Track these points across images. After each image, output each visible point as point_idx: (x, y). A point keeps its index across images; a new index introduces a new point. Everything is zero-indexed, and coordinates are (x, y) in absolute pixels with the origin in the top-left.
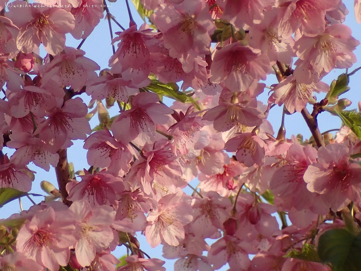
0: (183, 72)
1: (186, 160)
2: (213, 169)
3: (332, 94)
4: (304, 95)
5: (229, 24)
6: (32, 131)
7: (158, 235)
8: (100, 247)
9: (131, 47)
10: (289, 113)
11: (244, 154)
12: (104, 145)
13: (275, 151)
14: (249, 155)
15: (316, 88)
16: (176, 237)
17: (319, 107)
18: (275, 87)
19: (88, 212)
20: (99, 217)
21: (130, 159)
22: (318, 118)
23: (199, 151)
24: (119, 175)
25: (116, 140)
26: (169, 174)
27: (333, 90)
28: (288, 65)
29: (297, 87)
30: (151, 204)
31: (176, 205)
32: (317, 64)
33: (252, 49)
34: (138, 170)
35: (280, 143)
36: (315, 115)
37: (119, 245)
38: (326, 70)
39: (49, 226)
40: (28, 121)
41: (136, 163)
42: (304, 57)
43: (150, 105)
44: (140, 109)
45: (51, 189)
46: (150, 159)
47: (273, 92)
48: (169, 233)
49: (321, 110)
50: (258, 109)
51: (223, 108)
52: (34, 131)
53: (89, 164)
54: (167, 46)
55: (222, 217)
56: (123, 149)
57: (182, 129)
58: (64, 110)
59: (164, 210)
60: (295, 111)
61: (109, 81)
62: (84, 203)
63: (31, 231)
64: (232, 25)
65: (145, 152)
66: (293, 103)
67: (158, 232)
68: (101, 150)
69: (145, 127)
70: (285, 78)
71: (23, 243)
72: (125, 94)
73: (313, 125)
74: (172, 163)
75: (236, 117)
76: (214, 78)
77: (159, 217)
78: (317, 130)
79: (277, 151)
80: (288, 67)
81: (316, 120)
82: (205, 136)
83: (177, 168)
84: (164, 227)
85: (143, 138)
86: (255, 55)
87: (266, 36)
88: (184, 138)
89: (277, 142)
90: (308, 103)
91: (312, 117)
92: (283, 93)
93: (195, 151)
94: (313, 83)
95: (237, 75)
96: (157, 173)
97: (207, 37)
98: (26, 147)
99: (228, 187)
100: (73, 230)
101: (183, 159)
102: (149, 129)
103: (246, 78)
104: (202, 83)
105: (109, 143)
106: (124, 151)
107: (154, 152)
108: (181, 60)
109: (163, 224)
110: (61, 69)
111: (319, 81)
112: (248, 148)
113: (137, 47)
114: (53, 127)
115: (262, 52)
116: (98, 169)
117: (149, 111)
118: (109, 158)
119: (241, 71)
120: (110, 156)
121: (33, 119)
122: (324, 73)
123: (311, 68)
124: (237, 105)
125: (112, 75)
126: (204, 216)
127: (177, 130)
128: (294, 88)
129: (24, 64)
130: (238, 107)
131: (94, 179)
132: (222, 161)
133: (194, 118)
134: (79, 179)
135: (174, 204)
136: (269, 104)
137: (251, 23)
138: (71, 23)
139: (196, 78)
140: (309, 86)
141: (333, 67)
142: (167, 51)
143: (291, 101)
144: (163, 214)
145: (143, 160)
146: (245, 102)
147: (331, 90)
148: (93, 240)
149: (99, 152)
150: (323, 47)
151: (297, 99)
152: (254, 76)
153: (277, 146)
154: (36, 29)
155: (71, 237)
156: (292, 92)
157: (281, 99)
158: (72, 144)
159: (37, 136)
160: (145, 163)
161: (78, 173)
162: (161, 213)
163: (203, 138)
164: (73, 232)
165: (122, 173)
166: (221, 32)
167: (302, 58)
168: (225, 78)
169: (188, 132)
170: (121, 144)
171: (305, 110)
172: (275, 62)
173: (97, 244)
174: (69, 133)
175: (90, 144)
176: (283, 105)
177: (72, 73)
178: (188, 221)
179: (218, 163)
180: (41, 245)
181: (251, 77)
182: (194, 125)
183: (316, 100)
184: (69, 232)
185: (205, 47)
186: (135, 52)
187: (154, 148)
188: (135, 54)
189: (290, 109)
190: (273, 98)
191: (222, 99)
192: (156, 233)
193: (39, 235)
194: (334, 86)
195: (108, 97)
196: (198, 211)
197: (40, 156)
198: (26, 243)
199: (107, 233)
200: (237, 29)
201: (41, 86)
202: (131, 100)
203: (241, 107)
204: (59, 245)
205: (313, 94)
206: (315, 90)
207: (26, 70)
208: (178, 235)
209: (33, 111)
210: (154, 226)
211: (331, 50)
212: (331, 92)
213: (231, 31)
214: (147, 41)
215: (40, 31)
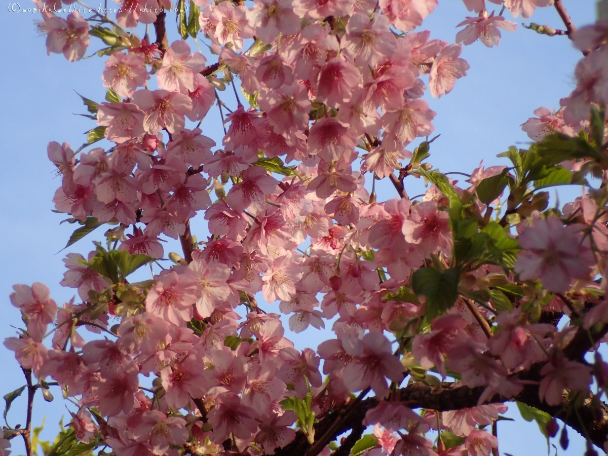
0: (287, 145)
1: (293, 226)
2: (319, 232)
3: (416, 160)
4: (391, 163)
5: (322, 104)
6: (160, 206)
7: (273, 293)
8: (218, 300)
9: (240, 126)
10: (379, 179)
11: (341, 214)
12: (222, 215)
13: (368, 212)
14: (345, 215)
15: (401, 155)
16: (289, 294)
17: (405, 172)
18: (366, 157)
19: (205, 270)
20: (215, 274)
21: (245, 226)
22: (404, 182)
23: (304, 217)
24: (237, 240)
25: (231, 209)
26: (281, 236)
27: (415, 156)
28: (375, 136)
29: (384, 155)
30: (267, 264)
31: (287, 266)
32: (401, 135)
33: (341, 123)
34: (254, 235)
35: (372, 206)
36: (401, 179)
37: (239, 305)
38: (410, 139)
39: (173, 287)
40: (156, 197)
41: (252, 229)
42: (389, 130)
43: (259, 177)
44: (250, 182)
45: (178, 258)
46: (264, 224)
47: (364, 161)
48: (282, 290)
49: (406, 175)
50: (353, 175)
51: (323, 178)
52: (162, 206)
53: (211, 232)
54: (271, 124)
55: (329, 273)
56: (239, 217)
57: (288, 197)
58: (187, 186)
59: (277, 271)
60: (384, 177)
61: (223, 158)
62: (201, 262)
63: (158, 293)
64: (324, 105)
65: (259, 218)
66: (382, 169)
67: (274, 290)
68: (220, 220)
69: (255, 196)
70: (373, 149)
71: (152, 303)
72: (238, 170)
73: (400, 188)
74: (283, 227)
75: (334, 184)
76: (312, 150)
77: (273, 277)
78: (404, 191)
79: (370, 212)
80: (376, 139)
81: (403, 183)
82: (308, 204)
83: (287, 230)
84: (278, 285)
85: (254, 206)
86: (346, 129)
87: (354, 112)
88: (291, 205)
89: (369, 205)
90: (395, 169)
91: (399, 181)
92: (373, 162)
93: (301, 217)
94: (398, 152)
95: (331, 147)
96: (271, 236)
97: (306, 116)
98: (157, 220)
99: (332, 247)
100: (194, 290)
101: (291, 225)
102: (259, 198)
103: (338, 149)
104: (303, 155)
105: (225, 212)
106: (240, 219)
107: (268, 218)
108: (285, 135)
109: (276, 283)
110: (182, 147)
111: (403, 148)
112: (344, 209)
113: (246, 126)
114: (178, 200)
115: (351, 126)
116: (219, 236)
117: (259, 183)
118: (228, 226)
119: (334, 143)
120: (228, 224)
121: (160, 196)
122: (407, 142)
123: (396, 138)
124: (335, 174)
125: (225, 153)
126: (313, 272)
127: (284, 198)
128: (382, 157)
129: (150, 144)
130: (335, 176)
131: (216, 245)
132: (327, 226)
133: (298, 187)
134: (201, 248)
135: (285, 265)
136: (362, 172)
137: (341, 102)
138: (188, 104)
139: (298, 150)
140: (394, 154)
141: (415, 136)
142: (271, 128)
143: (380, 168)
144: (276, 274)
145: (258, 226)
146: (341, 171)
147: (414, 156)
148: (211, 294)
149: (218, 222)
150: (405, 120)
151: (385, 166)
152: (344, 147)
153: (369, 208)
154: (159, 113)
155: (193, 296)
156: (380, 161)
157: (372, 167)
158: (196, 214)
159: (165, 209)
160: (260, 228)
161: (200, 243)
162: (274, 273)
163: (307, 205)
164: (194, 291)
165: (240, 238)
166: (316, 111)
167: (387, 131)
168: (321, 150)
169: (293, 199)
170: (236, 212)
171: (393, 175)
172: (364, 135)
173: (216, 298)
174: (193, 205)
175: (210, 215)
176: (373, 172)
177: (192, 150)
178: (298, 279)
179: (323, 227)
180: (167, 304)
181: (342, 148)
182: (299, 193)
183: (402, 166)
184: (191, 292)
185: (304, 124)
186: (244, 131)
187: (266, 215)
188: (244, 132)
189: (380, 175)
190: (365, 166)
191: (320, 169)
192: (271, 291)
193: (165, 295)
194: (416, 152)
195: (222, 173)
196: (308, 268)
197: (169, 227)
198: (154, 304)
199: (224, 288)
200: (329, 109)
201: (166, 163)
202: (242, 175)
203: (339, 175)
204: (183, 303)
205: (399, 161)
206: (400, 157)
207: (152, 150)
208: (290, 292)
209: (161, 186)
210: (269, 285)
211: (412, 122)
212: (415, 159)
213: (324, 110)
214: (254, 120)
215: (163, 114)
